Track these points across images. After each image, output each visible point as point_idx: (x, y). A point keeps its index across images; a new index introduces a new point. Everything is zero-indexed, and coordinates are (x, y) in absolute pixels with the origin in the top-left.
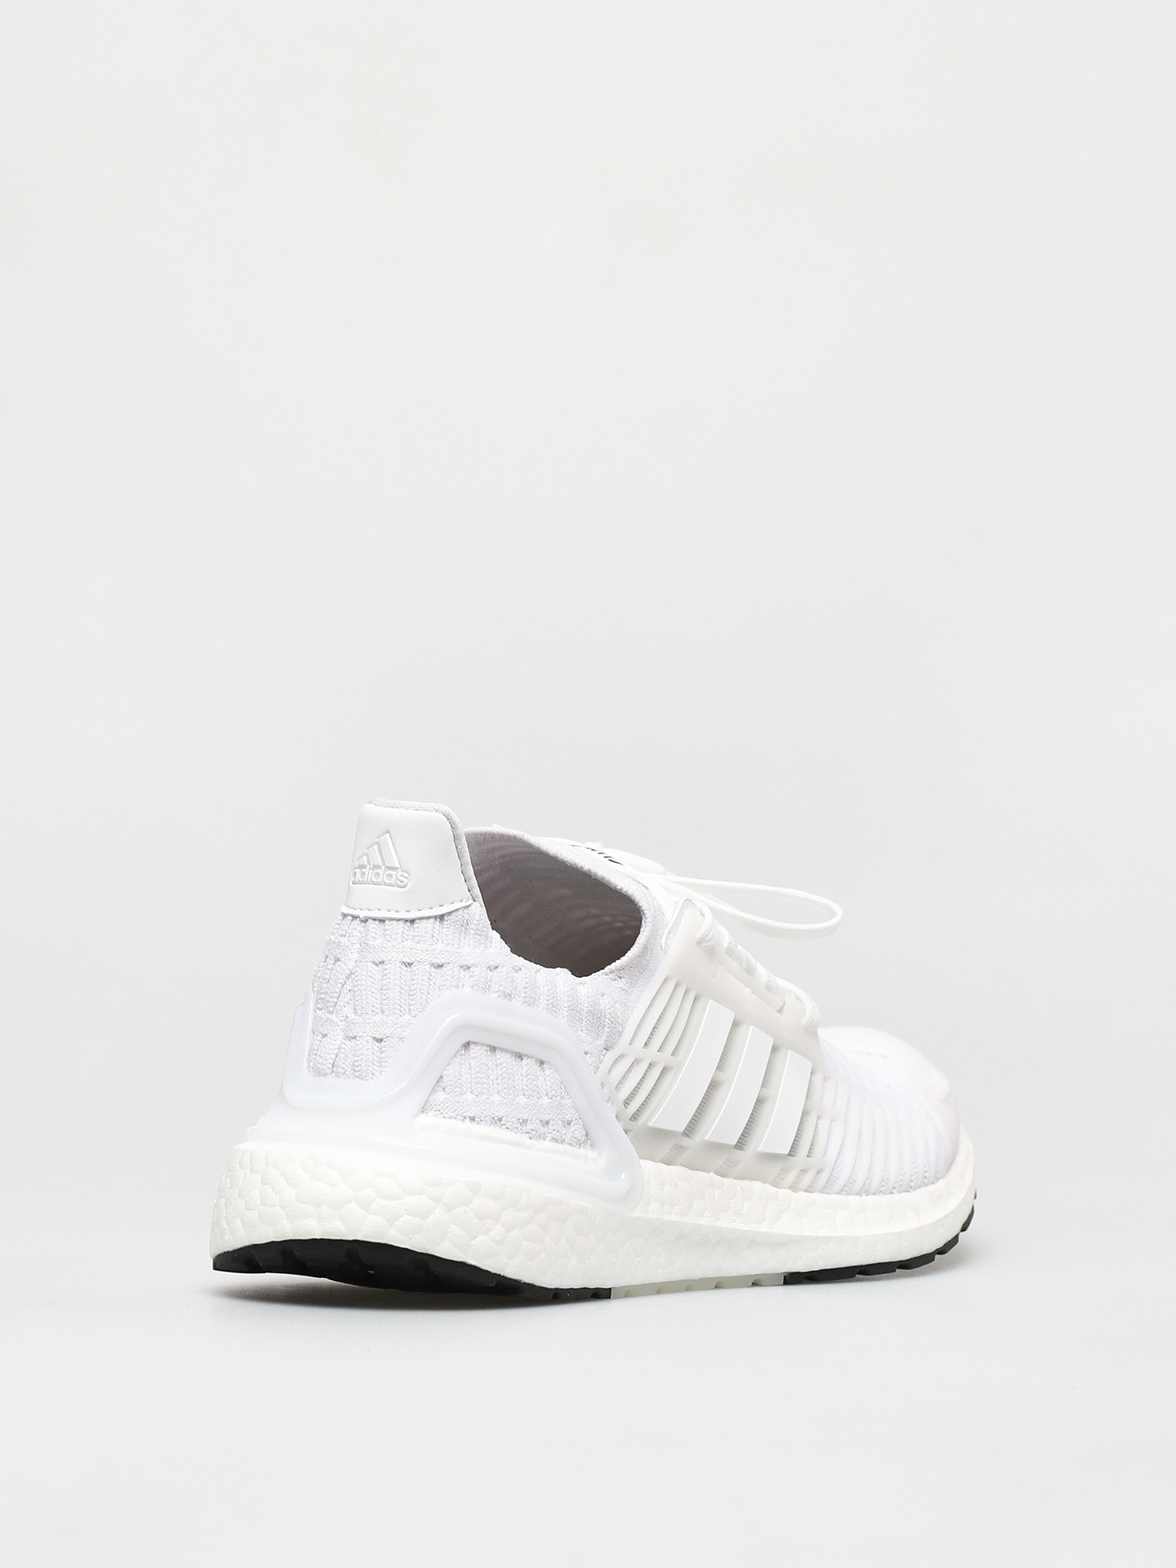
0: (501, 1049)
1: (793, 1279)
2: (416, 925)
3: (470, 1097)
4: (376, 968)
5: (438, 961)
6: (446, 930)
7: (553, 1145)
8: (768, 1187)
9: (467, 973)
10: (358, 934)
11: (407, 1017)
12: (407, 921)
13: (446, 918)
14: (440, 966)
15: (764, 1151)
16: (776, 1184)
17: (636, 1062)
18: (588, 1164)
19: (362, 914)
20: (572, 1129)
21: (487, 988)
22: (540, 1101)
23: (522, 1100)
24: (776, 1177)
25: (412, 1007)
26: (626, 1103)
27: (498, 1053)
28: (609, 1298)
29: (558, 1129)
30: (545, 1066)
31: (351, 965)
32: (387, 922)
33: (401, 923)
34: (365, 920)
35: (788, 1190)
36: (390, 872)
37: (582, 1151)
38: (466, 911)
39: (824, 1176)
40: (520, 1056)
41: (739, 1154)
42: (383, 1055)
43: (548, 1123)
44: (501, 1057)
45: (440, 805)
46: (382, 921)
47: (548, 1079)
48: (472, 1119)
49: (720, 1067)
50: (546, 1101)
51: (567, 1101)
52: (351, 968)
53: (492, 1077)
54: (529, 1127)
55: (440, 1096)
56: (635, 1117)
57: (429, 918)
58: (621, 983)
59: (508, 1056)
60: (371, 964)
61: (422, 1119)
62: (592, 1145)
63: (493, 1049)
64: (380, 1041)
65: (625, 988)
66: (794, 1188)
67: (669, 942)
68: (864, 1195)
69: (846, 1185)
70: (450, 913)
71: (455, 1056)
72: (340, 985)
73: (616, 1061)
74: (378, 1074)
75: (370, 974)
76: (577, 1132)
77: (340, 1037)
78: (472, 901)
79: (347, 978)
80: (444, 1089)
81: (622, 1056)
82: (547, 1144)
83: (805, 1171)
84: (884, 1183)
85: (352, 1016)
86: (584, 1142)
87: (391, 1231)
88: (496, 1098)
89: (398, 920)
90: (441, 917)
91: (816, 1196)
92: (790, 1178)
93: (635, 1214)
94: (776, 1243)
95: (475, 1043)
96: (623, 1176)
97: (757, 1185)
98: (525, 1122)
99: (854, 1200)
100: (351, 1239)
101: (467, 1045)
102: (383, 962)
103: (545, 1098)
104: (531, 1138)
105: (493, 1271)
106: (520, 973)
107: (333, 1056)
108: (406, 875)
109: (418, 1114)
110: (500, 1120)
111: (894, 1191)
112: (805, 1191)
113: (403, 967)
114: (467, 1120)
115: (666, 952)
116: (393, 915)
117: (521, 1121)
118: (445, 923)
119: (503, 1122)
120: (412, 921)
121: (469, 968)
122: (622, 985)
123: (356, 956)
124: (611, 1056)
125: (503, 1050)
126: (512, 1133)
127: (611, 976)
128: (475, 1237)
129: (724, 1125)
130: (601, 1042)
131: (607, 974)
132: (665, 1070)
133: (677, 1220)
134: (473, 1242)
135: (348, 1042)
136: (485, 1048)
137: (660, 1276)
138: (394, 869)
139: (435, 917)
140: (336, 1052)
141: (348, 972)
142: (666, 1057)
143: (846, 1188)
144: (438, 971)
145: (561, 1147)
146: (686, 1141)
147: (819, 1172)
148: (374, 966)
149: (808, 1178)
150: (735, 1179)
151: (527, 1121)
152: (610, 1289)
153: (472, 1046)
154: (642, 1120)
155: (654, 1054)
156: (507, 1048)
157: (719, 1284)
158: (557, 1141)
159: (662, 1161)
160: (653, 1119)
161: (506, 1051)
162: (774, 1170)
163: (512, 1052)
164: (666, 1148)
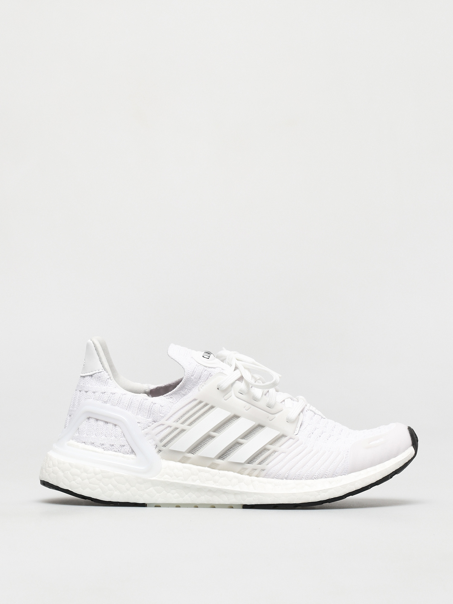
0: (99, 420)
1: (245, 507)
2: (84, 378)
5: (87, 390)
6: (92, 380)
8: (236, 474)
11: (76, 409)
12: (82, 376)
13: (93, 376)
14: (87, 392)
15: (234, 461)
17: (169, 427)
18: (131, 460)
20: (124, 448)
22: (111, 438)
23: (104, 437)
24: (240, 471)
25: (77, 405)
26: (161, 441)
27: (99, 422)
28: (146, 507)
29: (118, 448)
30: (117, 426)
35: (246, 475)
38: (100, 374)
39: (264, 472)
40: (107, 423)
41: (220, 461)
43: (113, 445)
47: (116, 431)
48: (85, 443)
49: (214, 431)
50: (114, 438)
51: (124, 439)
54: (104, 446)
55: (77, 435)
56: (164, 445)
57: (88, 376)
62: (133, 454)
63: (97, 420)
64: (70, 416)
66: (249, 475)
69: (275, 475)
70: (94, 374)
71: (84, 421)
73: (158, 426)
76: (127, 448)
78: (103, 370)
81: (162, 424)
82: (111, 452)
83: (256, 470)
86: (130, 453)
88: (94, 436)
90: (91, 376)
91: (260, 478)
92: (247, 471)
94: (236, 493)
95: (91, 418)
97: (230, 473)
98: (103, 444)
99: (278, 481)
101: (89, 418)
104: (105, 450)
105: (78, 493)
106: (114, 395)
109: (69, 440)
112: (255, 476)
113: (79, 392)
114: (82, 443)
115: (199, 390)
117: (101, 444)
119: (94, 444)
121: (95, 393)
122: (171, 401)
124: (155, 424)
125: (100, 420)
126: (97, 448)
127: (167, 397)
130: (151, 419)
131: (162, 397)
132: (183, 430)
136: (94, 419)
139: (90, 376)
142: (184, 426)
145: (117, 454)
146: (190, 455)
149: (256, 472)
150: (218, 470)
152: (146, 504)
153: (90, 419)
154: (167, 447)
155: (178, 425)
156: (102, 420)
157: (213, 507)
158: (116, 452)
159: (179, 461)
160: (174, 446)
161: (102, 421)
162: (239, 468)
163: (104, 421)
164: (180, 457)
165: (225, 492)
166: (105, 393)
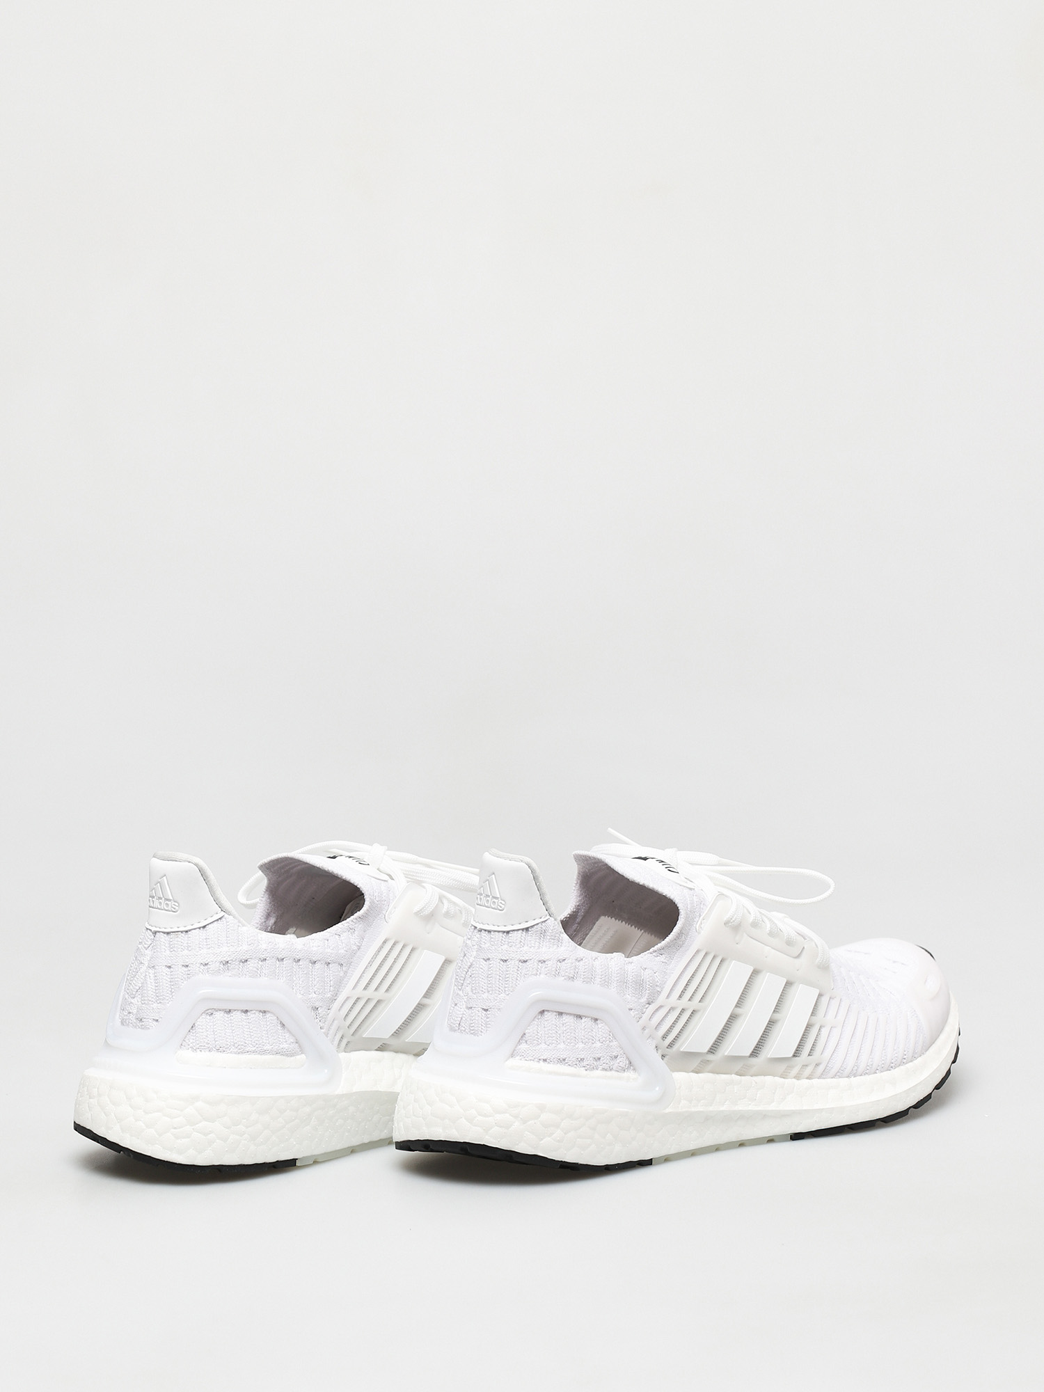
0: (566, 1013)
1: (797, 1137)
2: (510, 935)
3: (543, 1046)
4: (485, 963)
5: (523, 958)
6: (530, 938)
7: (604, 1072)
8: (777, 1079)
9: (544, 965)
10: (476, 939)
11: (503, 995)
12: (504, 932)
13: (530, 929)
14: (525, 961)
15: (773, 1057)
16: (783, 1076)
17: (672, 1009)
18: (630, 1082)
19: (479, 926)
20: (618, 1061)
21: (557, 974)
22: (594, 1045)
23: (581, 1045)
24: (784, 1072)
25: (506, 989)
26: (664, 1037)
27: (564, 1017)
28: (651, 1164)
29: (607, 1062)
30: (598, 1022)
31: (472, 959)
32: (492, 933)
33: (501, 934)
34: (480, 930)
35: (794, 1080)
36: (494, 900)
37: (626, 1074)
38: (543, 924)
39: (821, 1068)
40: (580, 1017)
41: (754, 1060)
42: (488, 1020)
43: (599, 1059)
44: (565, 1018)
45: (523, 857)
46: (489, 931)
47: (600, 1030)
48: (545, 1060)
49: (738, 1005)
50: (598, 1044)
51: (615, 1043)
52: (471, 961)
53: (559, 1032)
54: (585, 1063)
55: (523, 1046)
56: (670, 1046)
57: (519, 930)
58: (662, 958)
59: (572, 1017)
60: (482, 960)
61: (512, 1062)
62: (634, 1069)
63: (561, 1014)
64: (486, 1010)
65: (664, 961)
66: (797, 1077)
67: (702, 926)
68: (852, 1077)
69: (838, 1072)
70: (532, 927)
71: (533, 1020)
72: (465, 973)
73: (657, 1010)
74: (484, 1032)
75: (481, 966)
76: (622, 1061)
77: (464, 1006)
78: (548, 917)
79: (469, 968)
80: (526, 1042)
81: (661, 1007)
82: (599, 1073)
83: (807, 1066)
84: (868, 1068)
85: (470, 993)
86: (627, 1069)
87: (487, 1137)
88: (562, 1046)
89: (499, 932)
90: (527, 929)
91: (815, 1081)
92: (795, 1071)
93: (667, 1110)
95: (548, 1011)
96: (657, 1089)
97: (769, 1079)
98: (582, 1060)
99: (844, 1081)
100: (462, 1141)
101: (542, 1012)
102: (489, 959)
103: (598, 1043)
104: (586, 1070)
105: (556, 1159)
106: (581, 962)
107: (459, 1019)
108: (503, 903)
109: (509, 1058)
110: (564, 1060)
111: (877, 1071)
112: (807, 1078)
113: (502, 962)
114: (541, 1062)
115: (699, 933)
116: (496, 928)
117: (580, 1059)
118: (530, 933)
119: (566, 1061)
120: (508, 932)
121: (544, 962)
122: (662, 960)
123: (475, 953)
124: (652, 1008)
125: (568, 1014)
126: (573, 1068)
127: (654, 954)
128: (542, 1139)
129: (741, 1041)
130: (644, 1000)
131: (651, 953)
132: (694, 1012)
133: (702, 1110)
134: (542, 1142)
135: (467, 1011)
136: (555, 1013)
137: (692, 1146)
138: (497, 898)
139: (523, 930)
140: (461, 1016)
141: (469, 964)
142: (695, 1004)
143: (838, 1074)
144: (524, 964)
145: (609, 1073)
146: (711, 1057)
147: (817, 1065)
148: (484, 962)
149: (808, 1071)
150: (752, 1076)
151: (584, 1059)
152: (652, 1159)
153: (546, 1013)
154: (675, 1048)
155: (684, 1002)
156: (571, 1012)
157: (742, 1144)
158: (606, 1070)
159: (693, 1071)
160: (684, 1045)
161: (570, 1014)
162: (782, 1067)
163: (575, 1015)
164: (695, 1063)
165: (764, 1116)
166: (566, 961)
